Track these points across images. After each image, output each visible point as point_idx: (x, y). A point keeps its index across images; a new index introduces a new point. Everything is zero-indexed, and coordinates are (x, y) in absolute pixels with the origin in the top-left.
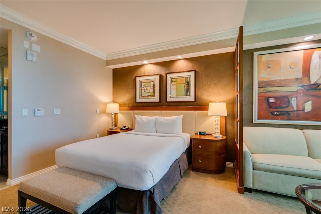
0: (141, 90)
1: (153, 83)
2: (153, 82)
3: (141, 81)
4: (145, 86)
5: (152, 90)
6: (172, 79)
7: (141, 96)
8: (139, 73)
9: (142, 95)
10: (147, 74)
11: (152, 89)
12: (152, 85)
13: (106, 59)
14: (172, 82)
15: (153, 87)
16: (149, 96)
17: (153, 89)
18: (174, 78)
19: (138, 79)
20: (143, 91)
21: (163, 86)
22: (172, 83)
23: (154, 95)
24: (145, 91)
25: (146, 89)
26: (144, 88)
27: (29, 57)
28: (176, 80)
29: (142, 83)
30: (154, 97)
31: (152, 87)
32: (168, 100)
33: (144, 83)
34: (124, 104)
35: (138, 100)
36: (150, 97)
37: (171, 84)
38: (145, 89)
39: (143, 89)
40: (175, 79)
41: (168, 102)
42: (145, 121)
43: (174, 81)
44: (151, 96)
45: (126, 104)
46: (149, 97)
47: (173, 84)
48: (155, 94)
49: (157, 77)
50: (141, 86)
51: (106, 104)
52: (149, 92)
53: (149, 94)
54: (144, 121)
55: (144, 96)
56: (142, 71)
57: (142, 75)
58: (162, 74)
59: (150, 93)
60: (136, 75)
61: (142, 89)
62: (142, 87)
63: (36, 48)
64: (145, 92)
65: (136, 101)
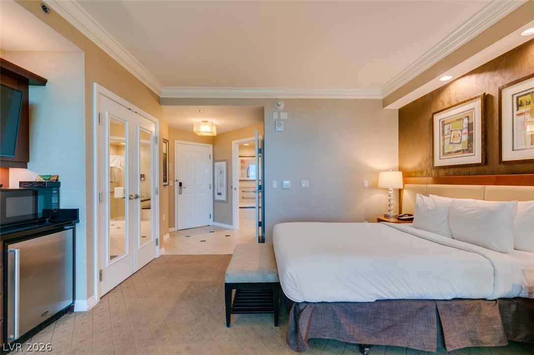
0: (444, 139)
1: (468, 119)
2: (468, 117)
3: (442, 122)
4: (452, 131)
5: (465, 138)
6: (520, 99)
7: (444, 152)
8: (440, 104)
9: (446, 151)
10: (456, 103)
11: (465, 134)
12: (465, 126)
13: (382, 98)
14: (519, 105)
15: (469, 131)
16: (458, 151)
17: (469, 135)
18: (525, 95)
19: (437, 118)
20: (447, 142)
21: (492, 124)
22: (518, 110)
23: (469, 149)
24: (452, 142)
25: (452, 137)
26: (449, 136)
27: (278, 129)
28: (532, 97)
29: (444, 125)
30: (470, 152)
31: (466, 131)
32: (505, 158)
33: (449, 123)
34: (415, 172)
35: (438, 163)
36: (461, 152)
37: (516, 113)
38: (450, 138)
39: (447, 138)
40: (529, 95)
41: (505, 162)
42: (429, 208)
43: (524, 103)
44: (463, 151)
45: (418, 172)
46: (460, 154)
47: (522, 110)
48: (472, 146)
49: (477, 105)
50: (443, 131)
51: (378, 172)
52: (459, 141)
53: (460, 147)
54: (427, 206)
55: (449, 153)
56: (446, 98)
57: (445, 107)
58: (491, 94)
59: (461, 145)
60: (433, 111)
61: (445, 137)
62: (446, 132)
63: (284, 116)
64: (450, 143)
65: (433, 164)
